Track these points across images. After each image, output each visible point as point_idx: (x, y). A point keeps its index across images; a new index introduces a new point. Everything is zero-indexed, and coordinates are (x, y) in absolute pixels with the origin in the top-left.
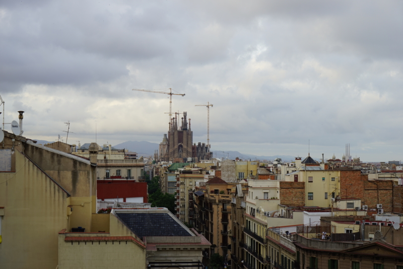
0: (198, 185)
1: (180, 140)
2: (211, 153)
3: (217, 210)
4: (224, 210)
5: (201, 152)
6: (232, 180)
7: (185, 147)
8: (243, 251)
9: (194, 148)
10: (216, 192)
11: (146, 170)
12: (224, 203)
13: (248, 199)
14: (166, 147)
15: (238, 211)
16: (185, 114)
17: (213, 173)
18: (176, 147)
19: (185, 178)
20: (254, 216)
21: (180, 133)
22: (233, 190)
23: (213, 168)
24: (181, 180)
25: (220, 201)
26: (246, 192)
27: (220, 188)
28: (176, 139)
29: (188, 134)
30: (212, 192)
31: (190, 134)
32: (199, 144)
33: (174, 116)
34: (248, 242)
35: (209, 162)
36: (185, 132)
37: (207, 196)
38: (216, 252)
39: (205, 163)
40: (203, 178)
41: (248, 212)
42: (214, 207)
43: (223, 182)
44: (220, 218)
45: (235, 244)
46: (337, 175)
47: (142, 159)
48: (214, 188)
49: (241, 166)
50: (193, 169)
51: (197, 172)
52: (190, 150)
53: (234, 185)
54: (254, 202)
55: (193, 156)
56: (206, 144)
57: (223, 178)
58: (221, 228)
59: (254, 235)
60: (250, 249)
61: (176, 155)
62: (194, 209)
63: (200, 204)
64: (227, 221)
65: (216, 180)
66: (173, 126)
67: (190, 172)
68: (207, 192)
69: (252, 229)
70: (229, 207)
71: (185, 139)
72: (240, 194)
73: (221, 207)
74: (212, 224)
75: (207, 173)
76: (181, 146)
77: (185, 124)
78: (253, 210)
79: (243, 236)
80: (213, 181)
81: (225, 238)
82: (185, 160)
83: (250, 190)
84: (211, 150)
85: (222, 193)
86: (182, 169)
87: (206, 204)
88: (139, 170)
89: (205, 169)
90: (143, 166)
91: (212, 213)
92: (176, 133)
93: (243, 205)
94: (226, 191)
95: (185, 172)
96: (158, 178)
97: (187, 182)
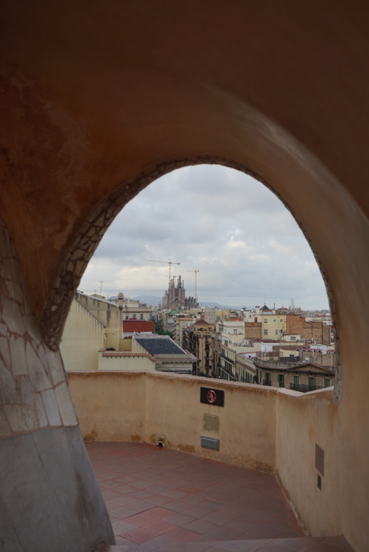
0: (189, 325)
1: (177, 295)
2: (198, 304)
3: (202, 342)
4: (206, 342)
5: (191, 303)
6: (212, 322)
7: (180, 299)
8: (219, 370)
9: (186, 300)
10: (201, 329)
11: (153, 315)
12: (207, 337)
13: (223, 334)
14: (167, 299)
15: (216, 342)
16: (180, 277)
17: (199, 317)
18: (174, 299)
19: (180, 320)
20: (227, 345)
21: (177, 290)
22: (213, 328)
23: (199, 313)
24: (177, 322)
25: (204, 336)
26: (221, 329)
27: (204, 327)
28: (174, 294)
29: (182, 291)
30: (198, 330)
31: (183, 291)
32: (190, 298)
33: (172, 278)
34: (223, 364)
35: (196, 309)
36: (180, 289)
37: (195, 332)
38: (201, 371)
39: (194, 310)
40: (192, 320)
41: (223, 343)
42: (200, 340)
43: (206, 323)
44: (204, 347)
45: (214, 365)
46: (284, 318)
47: (151, 307)
48: (200, 327)
49: (218, 312)
50: (185, 314)
51: (188, 317)
52: (183, 302)
53: (214, 325)
54: (227, 336)
55: (186, 305)
56: (194, 297)
57: (206, 320)
58: (205, 354)
59: (227, 359)
60: (224, 369)
61: (174, 305)
62: (186, 342)
63: (191, 338)
64: (209, 349)
65: (201, 322)
66: (172, 285)
67: (183, 316)
68: (195, 330)
69: (226, 355)
70: (210, 340)
71: (180, 294)
72: (217, 331)
73: (204, 340)
74: (198, 352)
75: (195, 317)
76: (177, 299)
77: (180, 284)
78: (226, 342)
79: (220, 359)
80: (198, 322)
81: (207, 362)
82: (180, 308)
83: (224, 328)
84: (198, 301)
85: (205, 330)
86: (178, 315)
87: (194, 338)
88: (149, 314)
89: (193, 315)
90: (151, 312)
91: (198, 344)
92: (174, 290)
93: (220, 338)
94: (208, 329)
95: (179, 316)
96: (161, 320)
97: (181, 323)
